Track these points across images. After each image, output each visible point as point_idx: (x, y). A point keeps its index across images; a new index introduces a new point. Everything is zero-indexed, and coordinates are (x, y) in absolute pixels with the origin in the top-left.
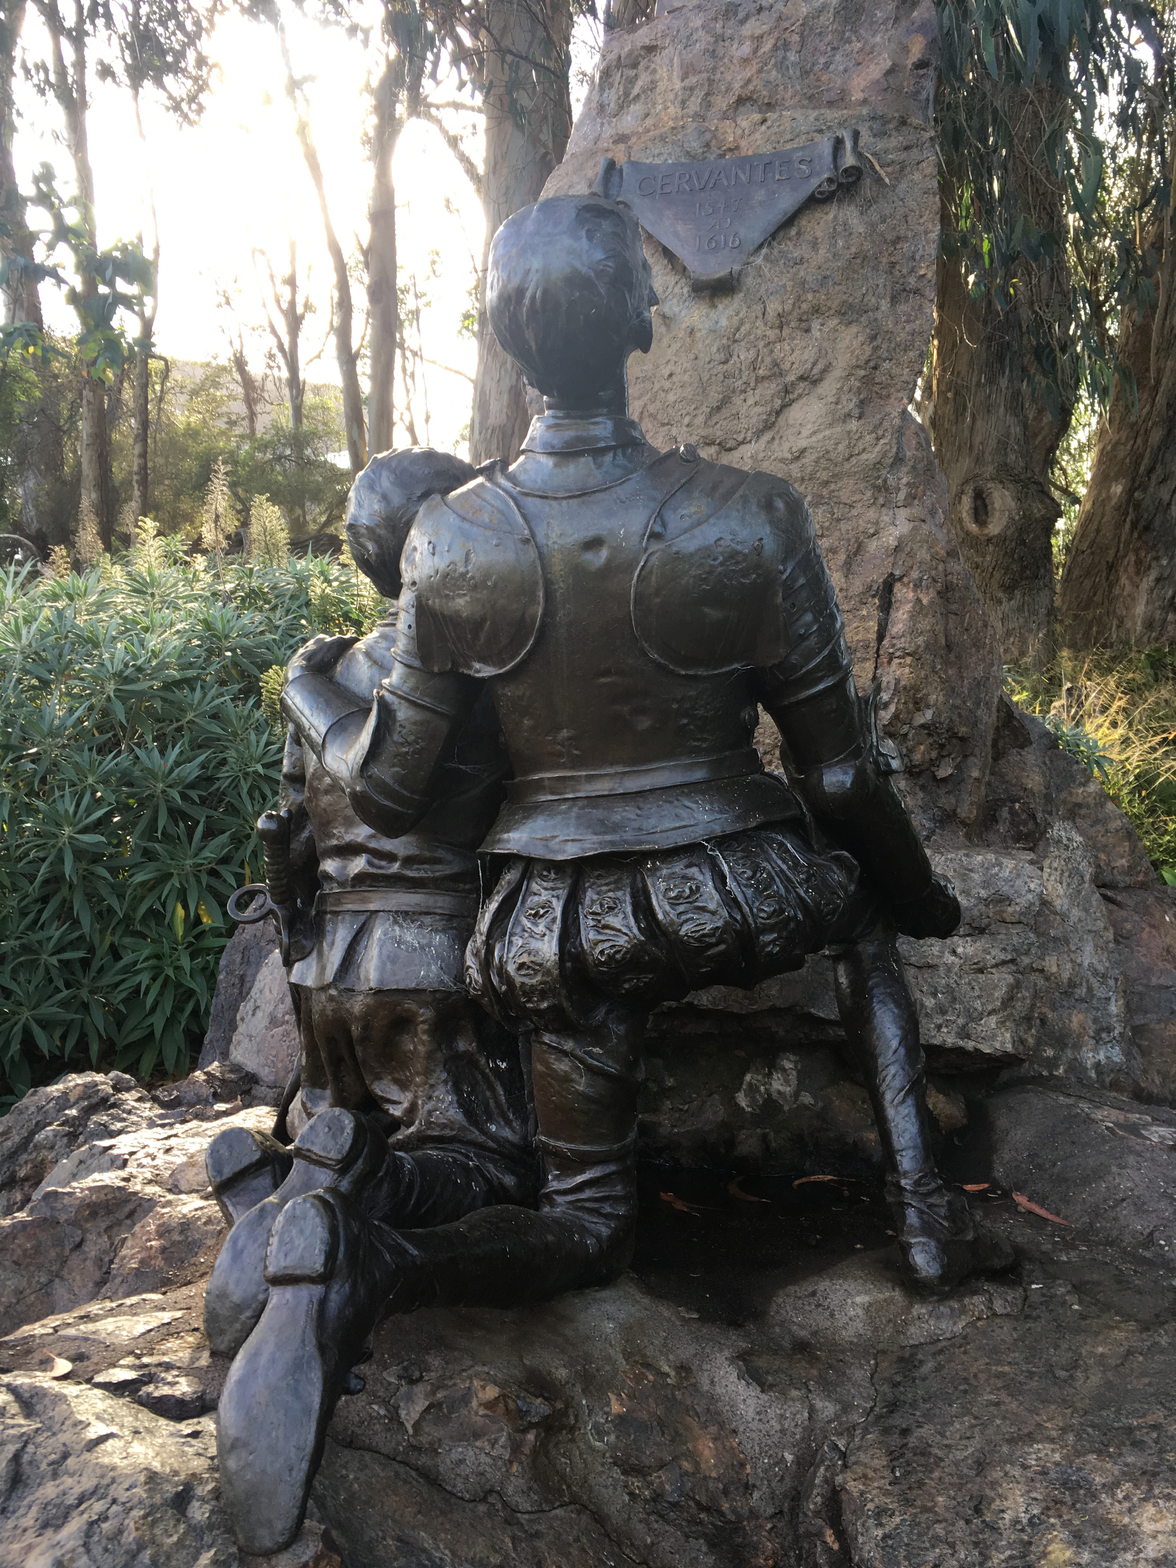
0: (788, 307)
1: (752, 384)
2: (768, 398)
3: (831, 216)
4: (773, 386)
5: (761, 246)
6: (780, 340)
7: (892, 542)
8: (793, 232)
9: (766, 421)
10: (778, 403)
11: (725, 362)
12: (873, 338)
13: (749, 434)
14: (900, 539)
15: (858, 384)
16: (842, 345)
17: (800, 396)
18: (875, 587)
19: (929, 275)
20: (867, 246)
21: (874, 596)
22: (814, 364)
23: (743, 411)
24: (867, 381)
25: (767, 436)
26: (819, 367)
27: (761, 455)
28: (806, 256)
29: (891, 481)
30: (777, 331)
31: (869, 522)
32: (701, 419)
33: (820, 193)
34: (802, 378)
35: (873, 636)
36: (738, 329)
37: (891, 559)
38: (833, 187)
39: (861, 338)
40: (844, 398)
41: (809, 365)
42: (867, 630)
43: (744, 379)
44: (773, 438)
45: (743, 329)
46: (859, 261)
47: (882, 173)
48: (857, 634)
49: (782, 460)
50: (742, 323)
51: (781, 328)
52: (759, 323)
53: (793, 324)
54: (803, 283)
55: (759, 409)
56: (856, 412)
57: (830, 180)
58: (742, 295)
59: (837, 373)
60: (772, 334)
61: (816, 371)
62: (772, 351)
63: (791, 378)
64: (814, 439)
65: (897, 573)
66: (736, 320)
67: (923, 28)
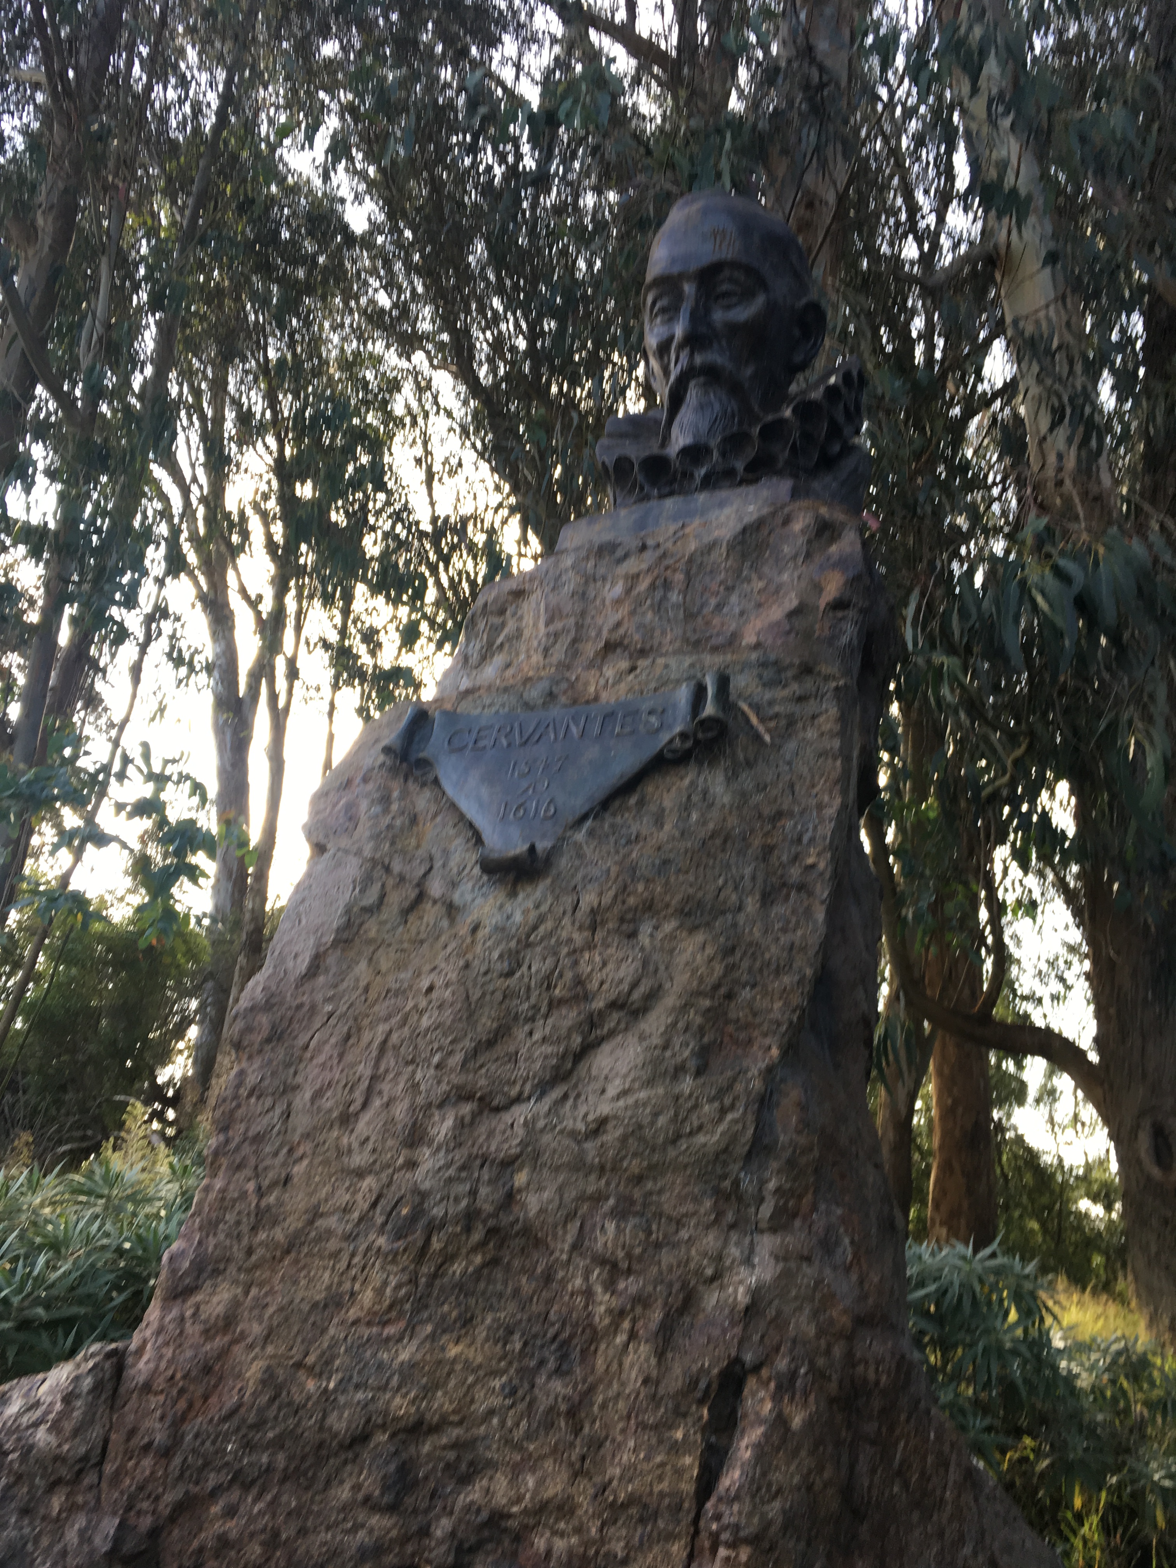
0: (607, 899)
1: (544, 1009)
2: (564, 1032)
3: (687, 781)
4: (573, 1014)
5: (584, 818)
6: (590, 946)
7: (742, 1297)
8: (633, 801)
9: (557, 1068)
10: (577, 1040)
11: (510, 974)
12: (729, 951)
13: (528, 1088)
14: (757, 1294)
15: (699, 1020)
16: (681, 959)
17: (612, 1034)
18: (702, 1385)
19: (822, 865)
20: (732, 821)
21: (701, 1402)
22: (634, 985)
23: (523, 1051)
24: (715, 1016)
25: (556, 1094)
26: (642, 989)
27: (541, 1124)
28: (644, 832)
29: (748, 1184)
30: (587, 934)
31: (705, 1255)
32: (457, 1059)
33: (674, 751)
34: (614, 1005)
35: (688, 1487)
36: (535, 928)
37: (738, 1330)
38: (689, 744)
39: (709, 951)
40: (677, 1041)
41: (625, 987)
42: (679, 1472)
43: (533, 1000)
44: (565, 1097)
45: (542, 929)
46: (718, 842)
47: (761, 729)
48: (660, 1479)
49: (573, 1134)
50: (541, 919)
51: (593, 928)
52: (566, 921)
53: (611, 925)
54: (634, 869)
55: (548, 1049)
56: (692, 1065)
57: (683, 736)
58: (548, 881)
59: (670, 1000)
60: (579, 938)
61: (636, 995)
62: (576, 963)
63: (599, 1004)
64: (621, 1103)
65: (748, 1357)
66: (533, 916)
67: (841, 563)
